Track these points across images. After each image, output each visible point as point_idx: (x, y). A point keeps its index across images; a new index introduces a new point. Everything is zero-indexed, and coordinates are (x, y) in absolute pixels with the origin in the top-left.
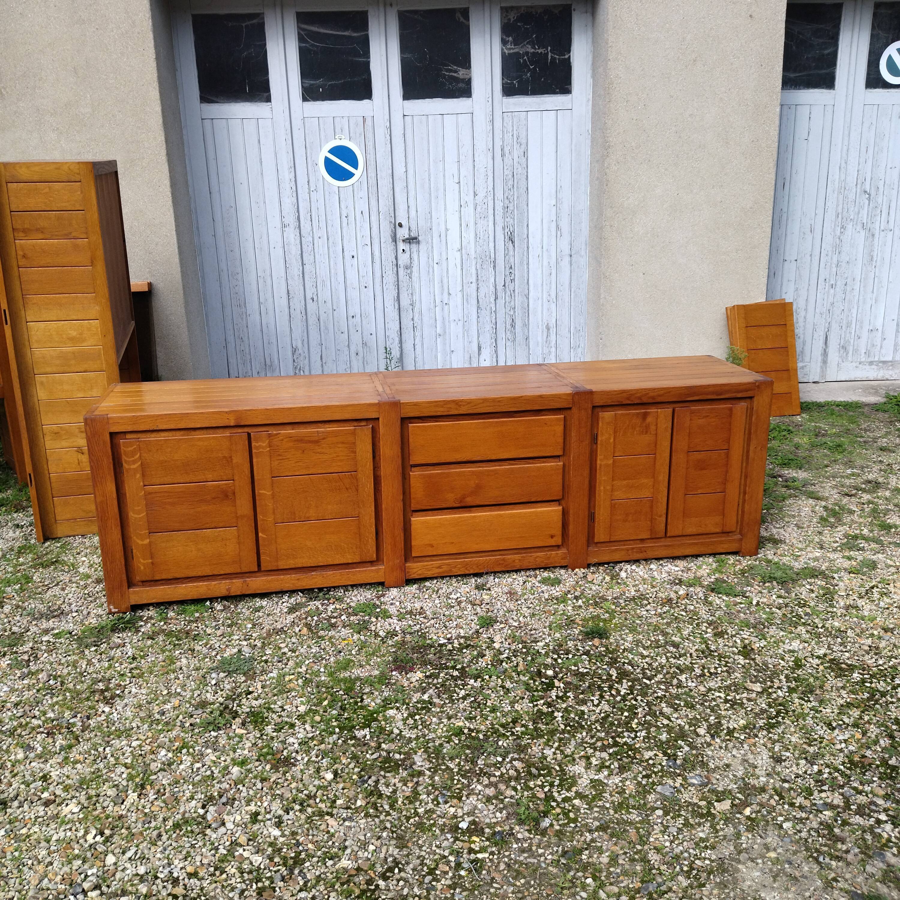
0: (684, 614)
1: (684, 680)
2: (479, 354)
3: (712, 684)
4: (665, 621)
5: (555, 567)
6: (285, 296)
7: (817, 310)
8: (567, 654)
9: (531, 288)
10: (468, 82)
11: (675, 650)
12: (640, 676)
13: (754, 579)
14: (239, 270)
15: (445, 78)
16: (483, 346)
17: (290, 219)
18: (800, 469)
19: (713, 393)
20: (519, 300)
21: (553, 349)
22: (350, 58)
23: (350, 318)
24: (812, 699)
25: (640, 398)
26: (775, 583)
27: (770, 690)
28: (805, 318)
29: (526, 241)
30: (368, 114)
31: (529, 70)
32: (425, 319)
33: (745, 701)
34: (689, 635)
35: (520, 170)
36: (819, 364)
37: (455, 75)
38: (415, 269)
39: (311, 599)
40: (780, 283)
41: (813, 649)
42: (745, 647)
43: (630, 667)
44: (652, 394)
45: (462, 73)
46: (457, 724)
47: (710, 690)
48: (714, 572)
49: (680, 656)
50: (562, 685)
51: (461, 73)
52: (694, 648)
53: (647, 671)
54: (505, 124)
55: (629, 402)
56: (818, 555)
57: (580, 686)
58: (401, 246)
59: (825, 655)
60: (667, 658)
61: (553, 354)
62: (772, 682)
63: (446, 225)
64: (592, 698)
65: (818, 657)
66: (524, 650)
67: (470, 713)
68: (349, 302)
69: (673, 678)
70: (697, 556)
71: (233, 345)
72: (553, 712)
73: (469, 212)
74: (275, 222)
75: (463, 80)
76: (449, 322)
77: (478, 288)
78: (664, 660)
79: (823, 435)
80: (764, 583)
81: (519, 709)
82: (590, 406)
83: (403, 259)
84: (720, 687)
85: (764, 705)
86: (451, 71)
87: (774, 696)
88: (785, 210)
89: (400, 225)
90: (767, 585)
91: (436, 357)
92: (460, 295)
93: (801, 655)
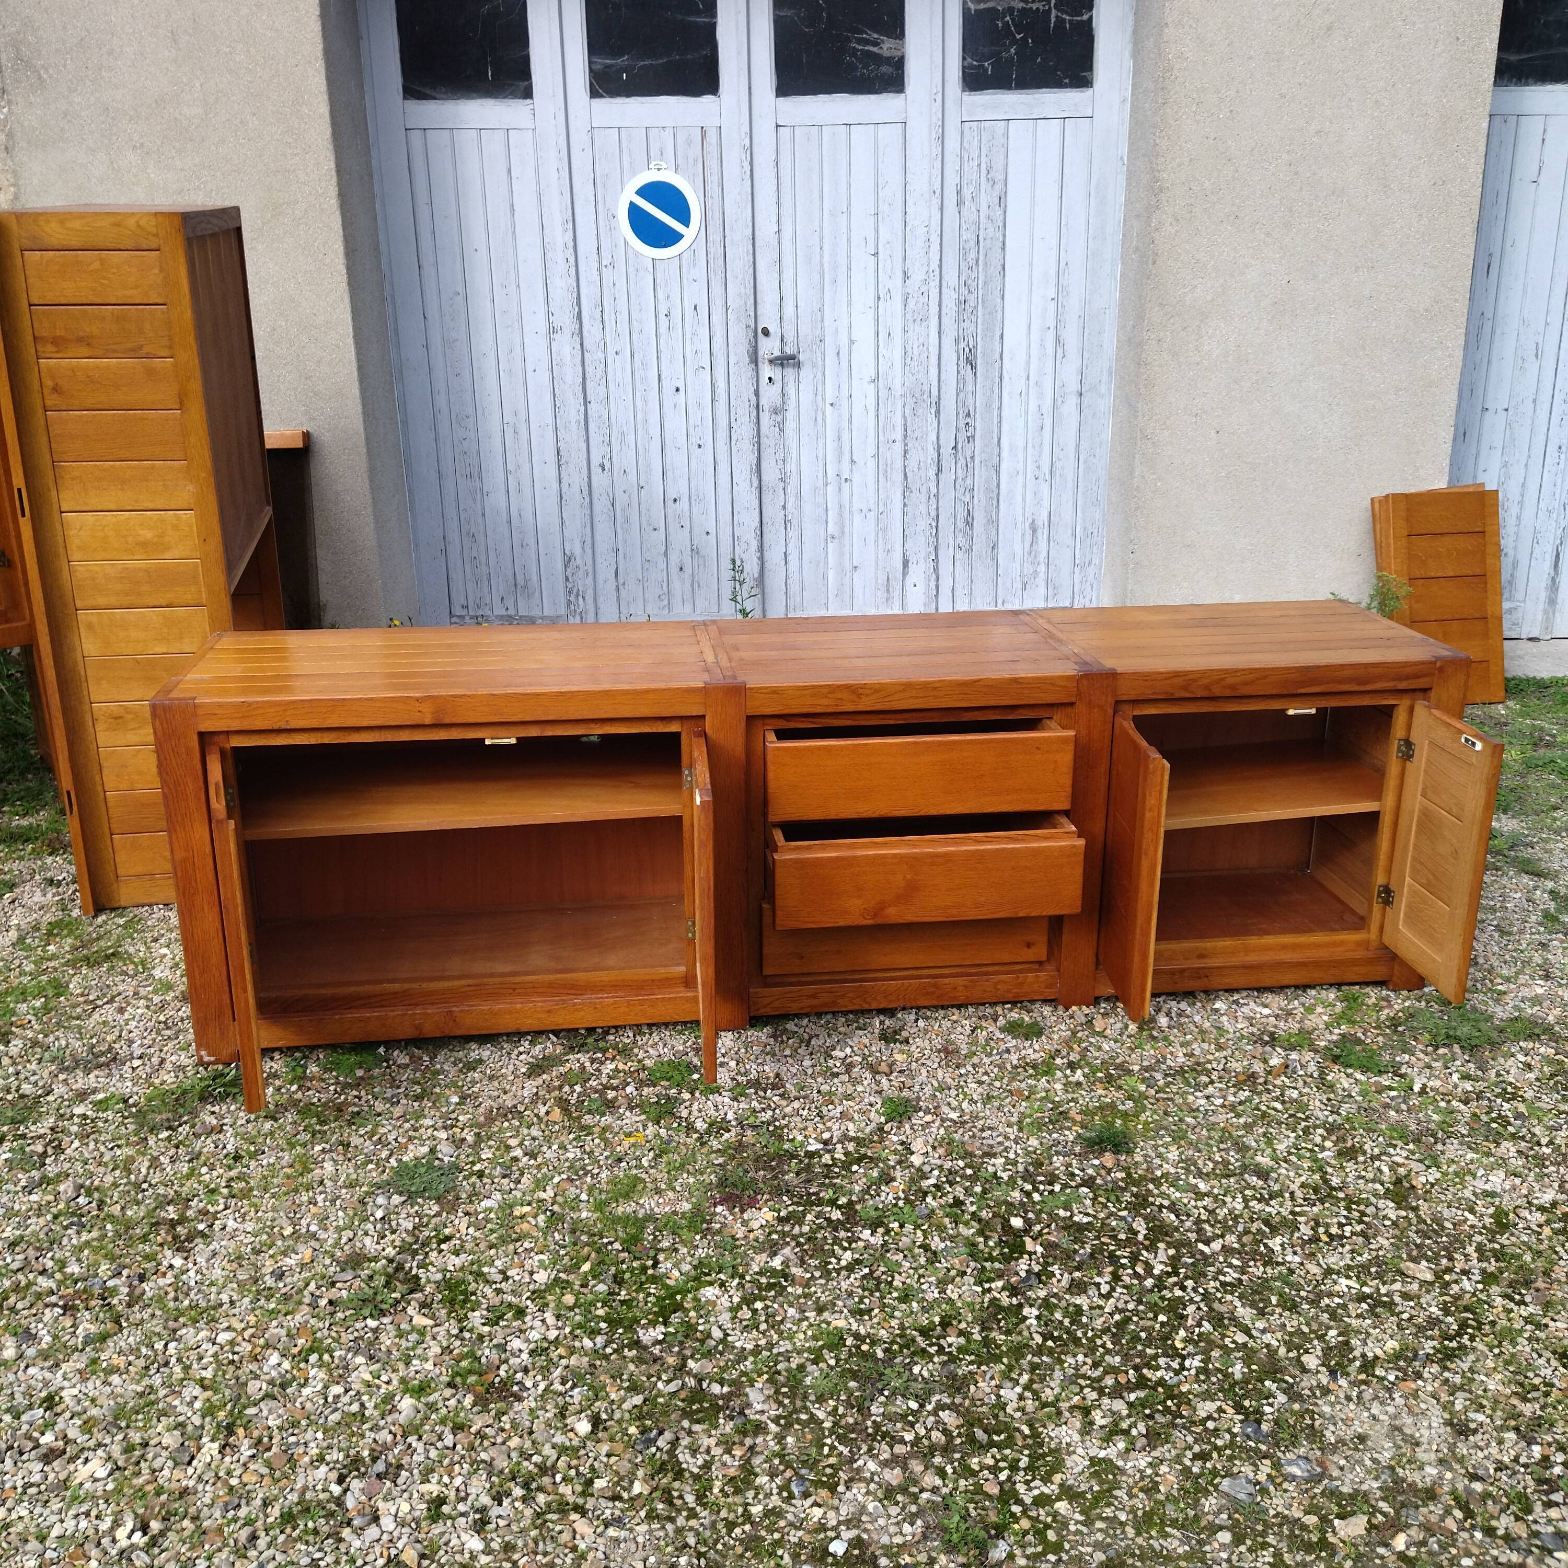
0: (1279, 1106)
1: (1278, 1248)
2: (905, 574)
3: (1333, 1260)
4: (1242, 1120)
5: (1032, 1002)
6: (553, 460)
7: (1542, 505)
8: (1051, 1184)
9: (1005, 454)
10: (899, 64)
11: (1260, 1183)
12: (1193, 1236)
13: (1416, 1039)
14: (471, 410)
15: (855, 55)
16: (911, 559)
17: (565, 319)
18: (1505, 812)
19: (1350, 680)
20: (981, 476)
21: (1042, 568)
22: (680, 17)
23: (670, 503)
24: (1528, 1299)
25: (1207, 687)
26: (1456, 1049)
27: (1447, 1277)
28: (1518, 518)
29: (997, 365)
30: (711, 123)
31: (1014, 41)
32: (807, 508)
33: (1397, 1299)
34: (1290, 1153)
35: (990, 232)
36: (1541, 606)
37: (875, 49)
38: (790, 414)
39: (572, 1048)
40: (1474, 451)
41: (1531, 1191)
42: (1398, 1182)
43: (1173, 1217)
45: (887, 47)
46: (835, 1323)
47: (1328, 1272)
48: (1338, 1019)
49: (1271, 1198)
50: (1039, 1249)
51: (885, 46)
52: (1299, 1181)
53: (1206, 1226)
54: (965, 144)
55: (1187, 695)
56: (1540, 991)
57: (1075, 1252)
58: (767, 371)
59: (1554, 1204)
60: (1246, 1200)
61: (1042, 576)
62: (1451, 1259)
63: (849, 334)
64: (1097, 1279)
65: (1541, 1209)
66: (969, 1172)
67: (861, 1301)
68: (669, 474)
69: (1257, 1242)
70: (1305, 987)
71: (459, 548)
72: (1020, 1306)
73: (893, 309)
74: (536, 322)
75: (888, 60)
76: (851, 512)
77: (906, 452)
78: (1239, 1205)
79: (1548, 745)
80: (1437, 1048)
81: (955, 1296)
82: (1111, 700)
83: (770, 395)
84: (1349, 1268)
85: (1434, 1309)
86: (867, 42)
87: (1455, 1288)
88: (1489, 315)
89: (766, 332)
90: (1441, 1051)
91: (825, 577)
92: (872, 464)
93: (1506, 1203)
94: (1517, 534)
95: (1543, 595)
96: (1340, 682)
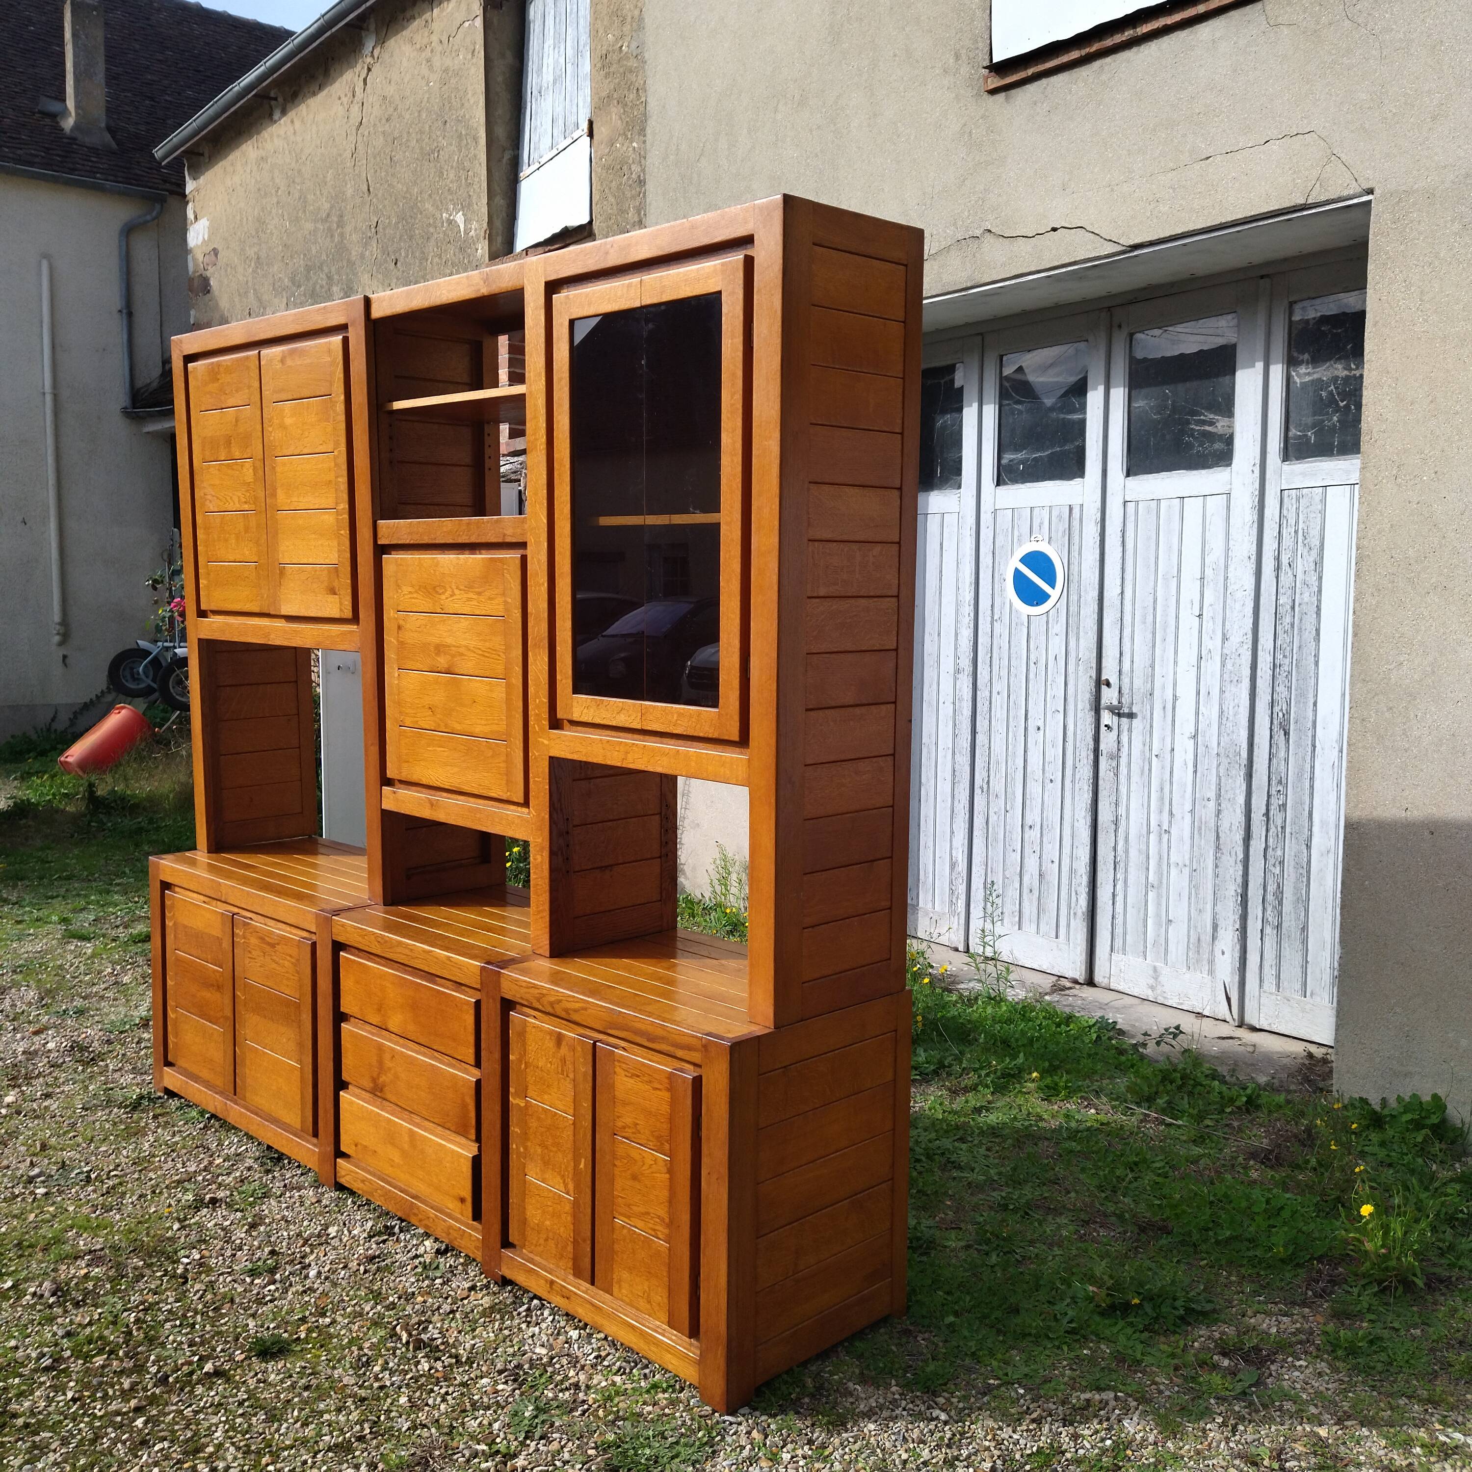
2: (1214, 938)
6: (949, 777)
9: (1315, 829)
10: (1229, 440)
15: (1192, 436)
17: (966, 663)
20: (1291, 848)
22: (1062, 416)
23: (1027, 828)
29: (1310, 734)
30: (1076, 502)
31: (1337, 409)
32: (1133, 853)
35: (1306, 597)
37: (1207, 428)
38: (1124, 761)
51: (1219, 425)
54: (1285, 512)
58: (1106, 718)
63: (1174, 689)
68: (1028, 802)
73: (1212, 667)
74: (947, 665)
75: (1221, 437)
76: (1169, 864)
77: (1219, 812)
83: (1108, 741)
86: (1204, 423)
89: (1108, 684)
91: (1145, 925)
92: (1188, 818)
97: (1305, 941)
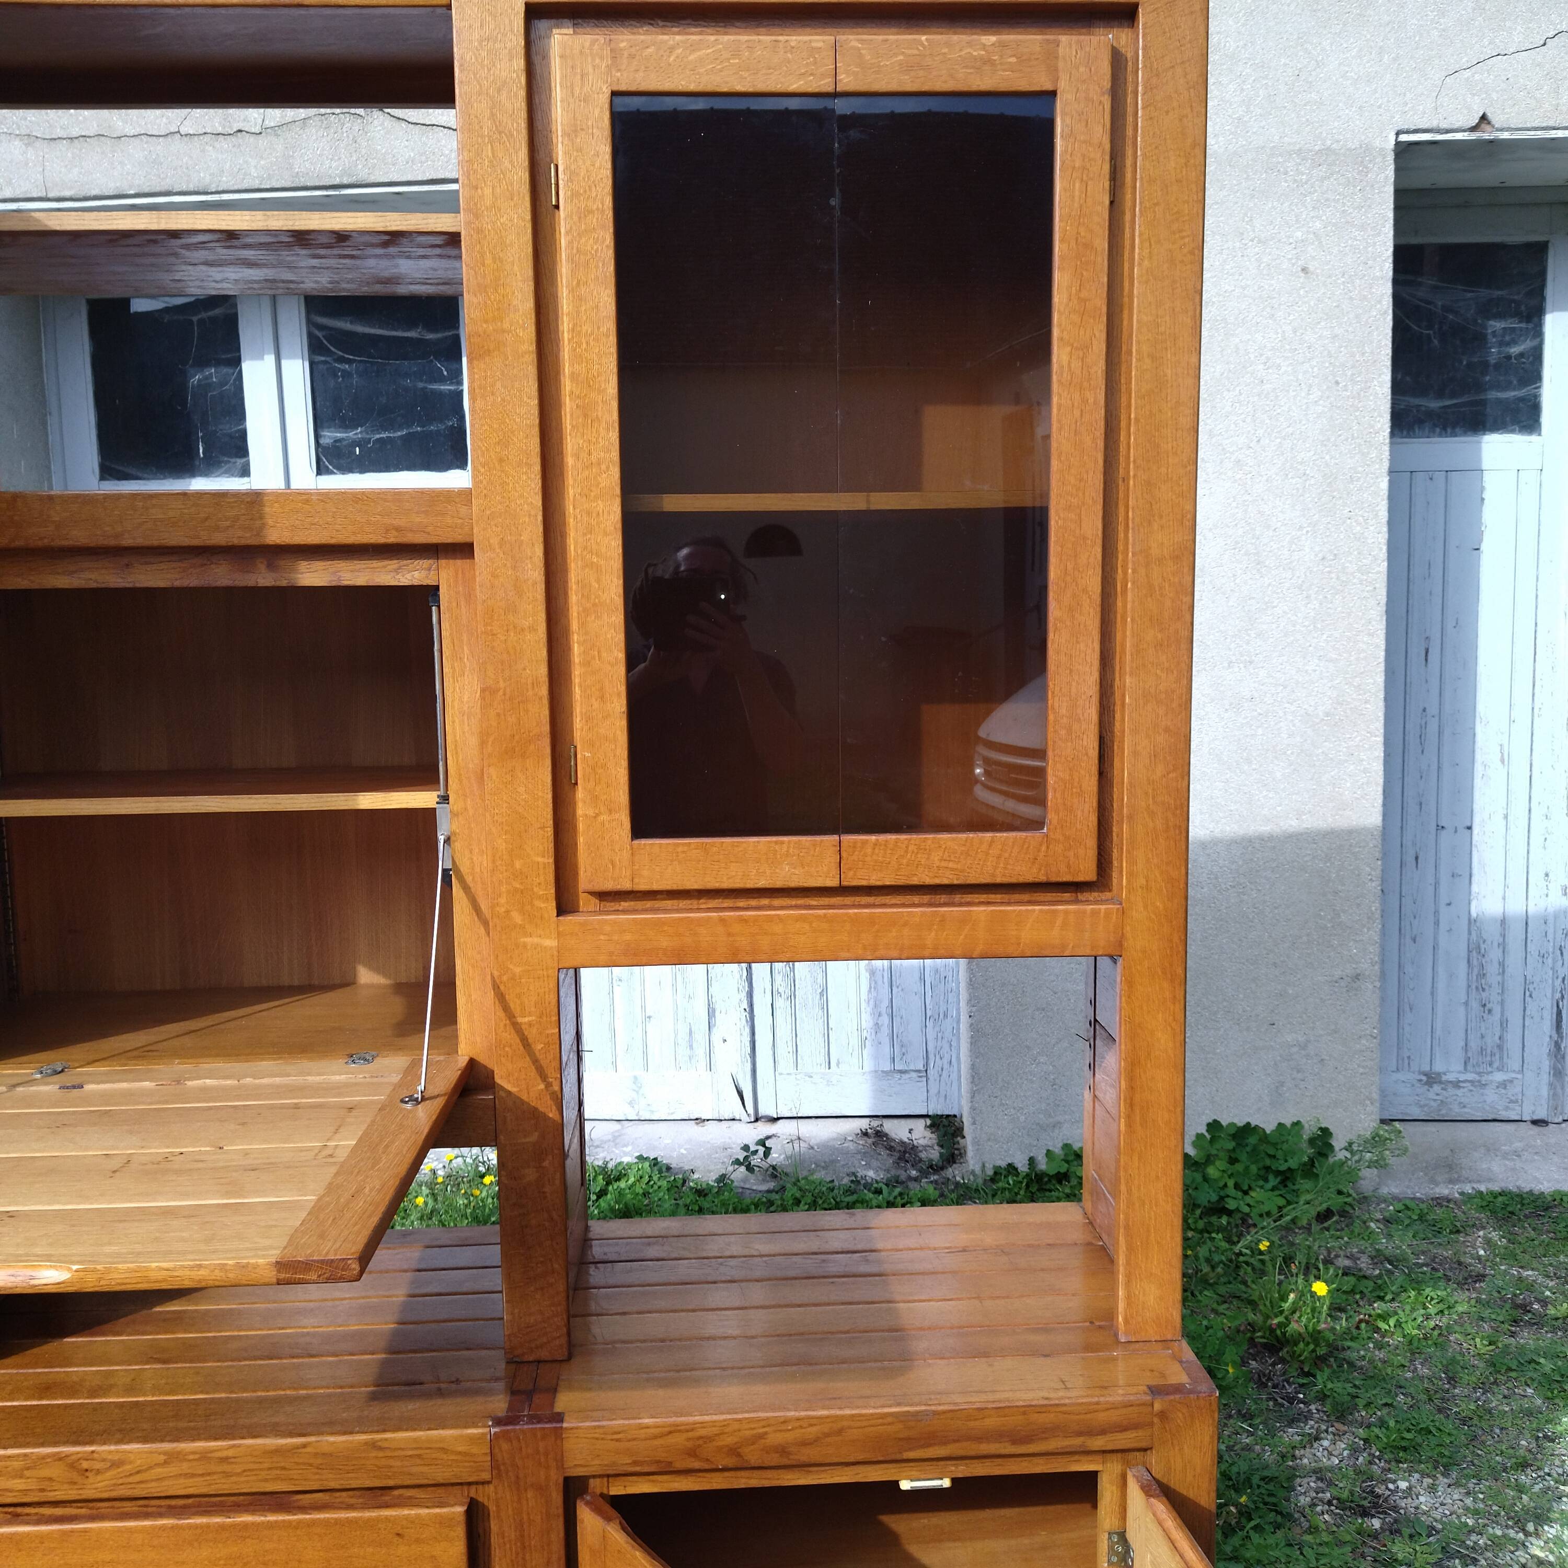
2: (711, 1026)
16: (718, 1007)
18: (1445, 1472)
19: (999, 1435)
22: (420, 385)
25: (733, 1451)
28: (1502, 964)
36: (1545, 1078)
40: (1431, 880)
44: (775, 1438)
55: (697, 1465)
88: (1433, 710)
94: (1502, 985)
95: (1546, 1064)
96: (979, 1439)
97: (825, 1007)
